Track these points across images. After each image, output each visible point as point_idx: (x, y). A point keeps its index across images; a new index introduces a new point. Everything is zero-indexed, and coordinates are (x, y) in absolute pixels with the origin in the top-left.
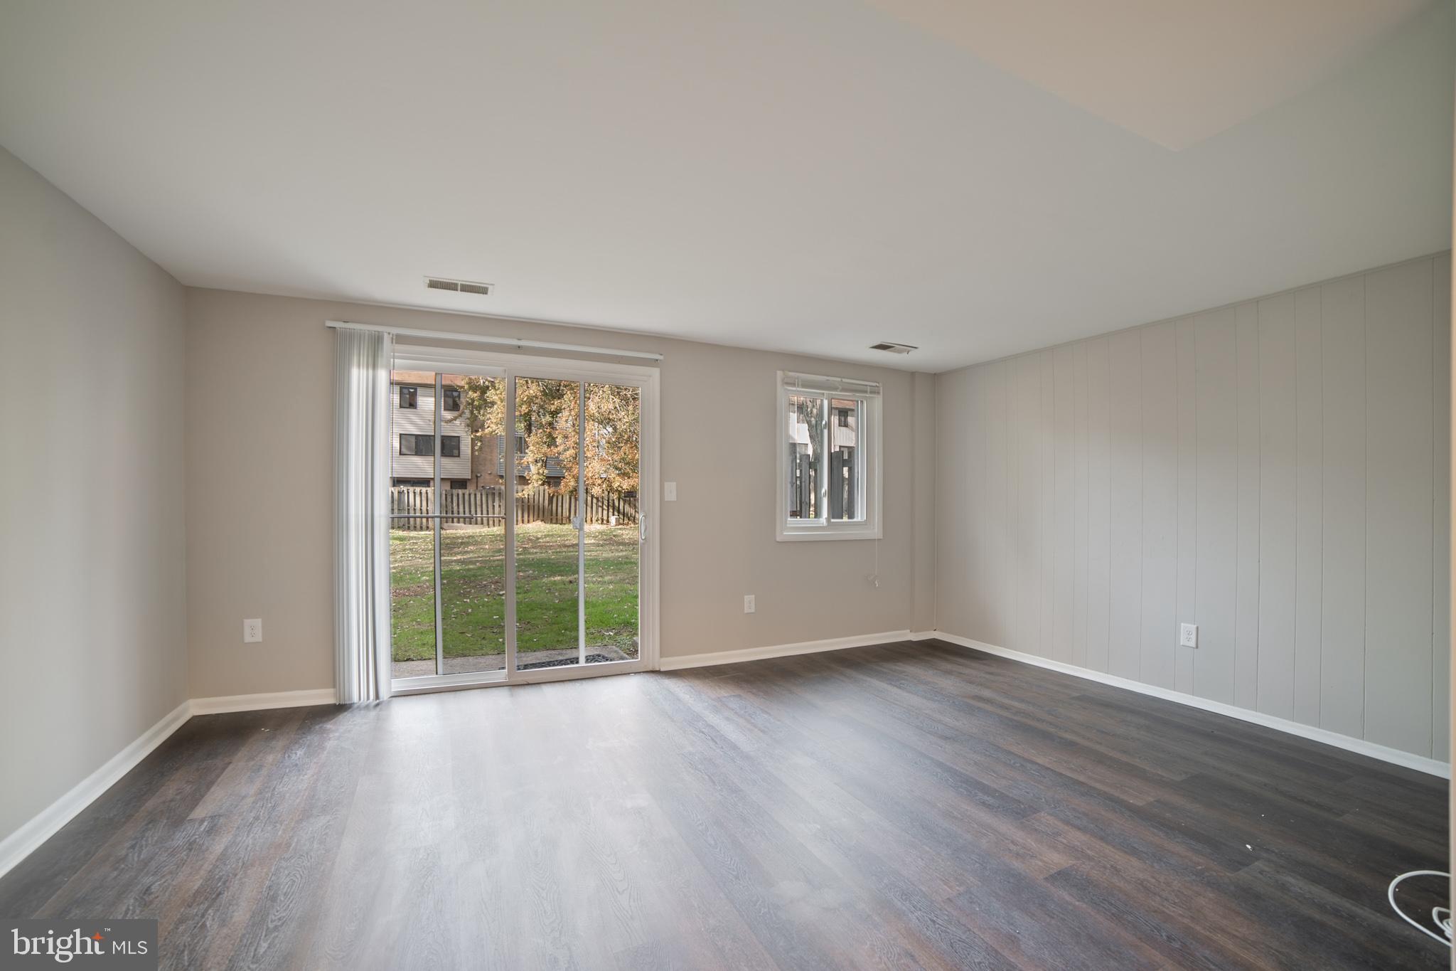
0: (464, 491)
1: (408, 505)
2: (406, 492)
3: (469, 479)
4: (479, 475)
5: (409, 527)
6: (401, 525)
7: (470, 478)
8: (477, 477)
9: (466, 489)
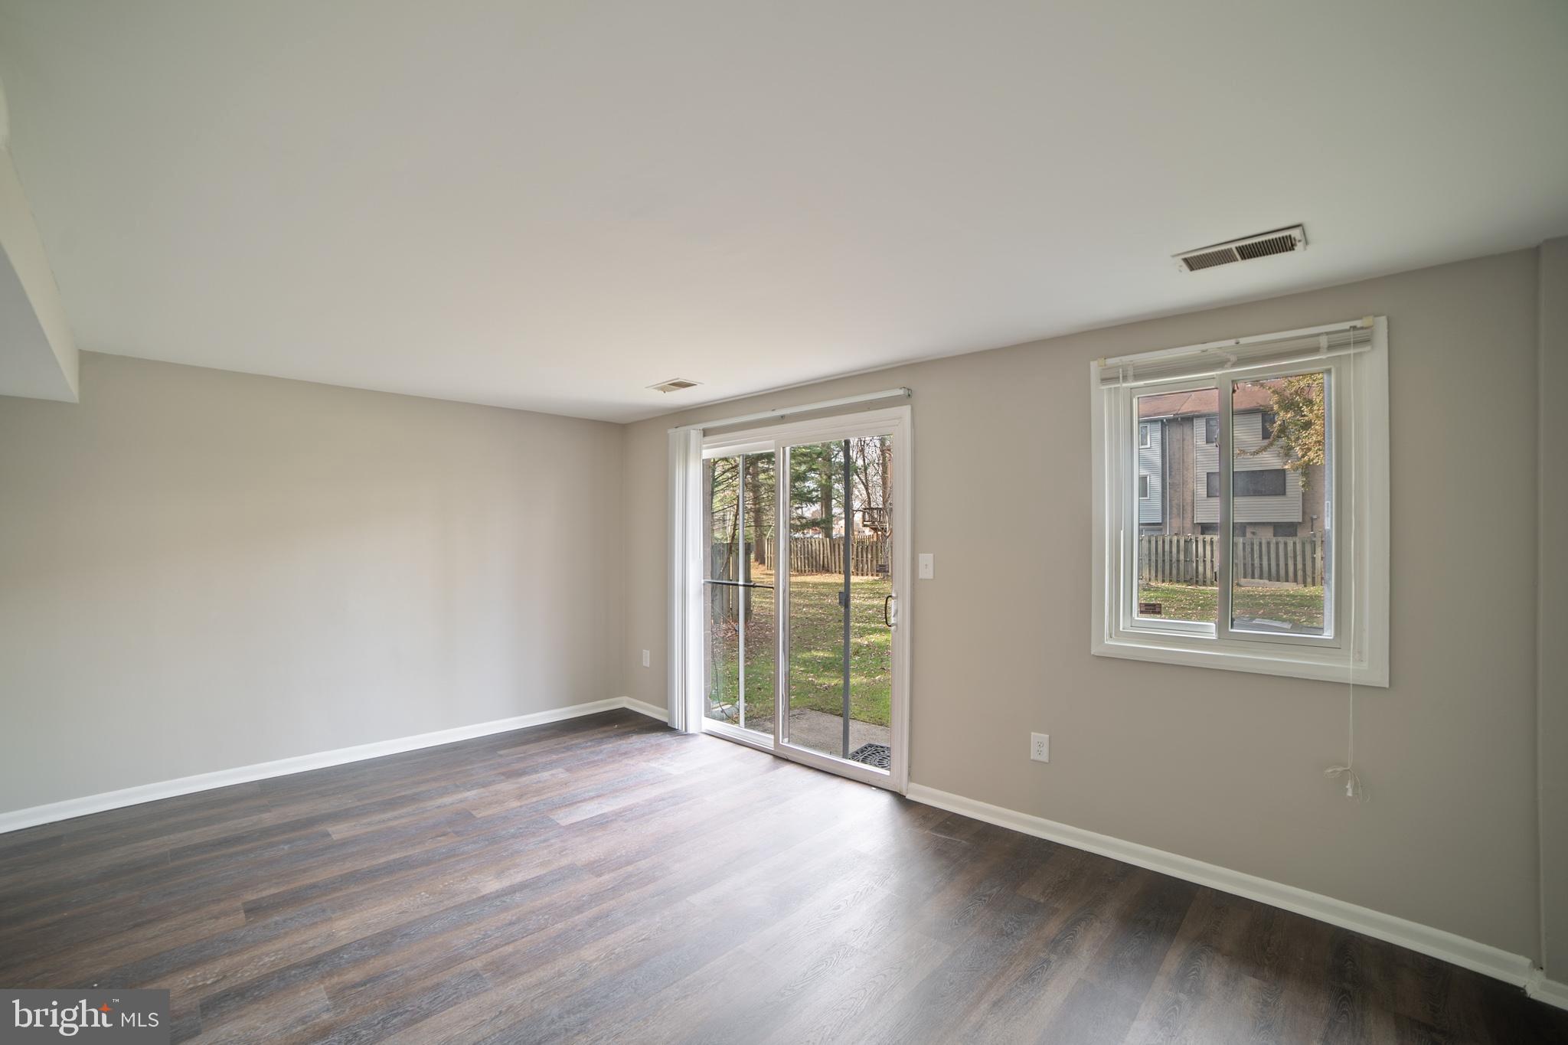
0: (1294, 539)
1: (1197, 556)
2: (1194, 541)
3: (1300, 523)
4: (1315, 517)
5: (1197, 582)
6: (1188, 578)
7: (1300, 520)
8: (1312, 519)
9: (1296, 535)
